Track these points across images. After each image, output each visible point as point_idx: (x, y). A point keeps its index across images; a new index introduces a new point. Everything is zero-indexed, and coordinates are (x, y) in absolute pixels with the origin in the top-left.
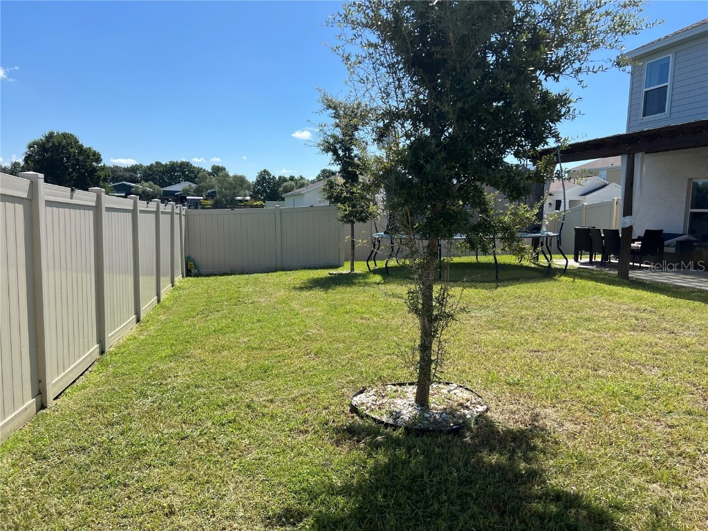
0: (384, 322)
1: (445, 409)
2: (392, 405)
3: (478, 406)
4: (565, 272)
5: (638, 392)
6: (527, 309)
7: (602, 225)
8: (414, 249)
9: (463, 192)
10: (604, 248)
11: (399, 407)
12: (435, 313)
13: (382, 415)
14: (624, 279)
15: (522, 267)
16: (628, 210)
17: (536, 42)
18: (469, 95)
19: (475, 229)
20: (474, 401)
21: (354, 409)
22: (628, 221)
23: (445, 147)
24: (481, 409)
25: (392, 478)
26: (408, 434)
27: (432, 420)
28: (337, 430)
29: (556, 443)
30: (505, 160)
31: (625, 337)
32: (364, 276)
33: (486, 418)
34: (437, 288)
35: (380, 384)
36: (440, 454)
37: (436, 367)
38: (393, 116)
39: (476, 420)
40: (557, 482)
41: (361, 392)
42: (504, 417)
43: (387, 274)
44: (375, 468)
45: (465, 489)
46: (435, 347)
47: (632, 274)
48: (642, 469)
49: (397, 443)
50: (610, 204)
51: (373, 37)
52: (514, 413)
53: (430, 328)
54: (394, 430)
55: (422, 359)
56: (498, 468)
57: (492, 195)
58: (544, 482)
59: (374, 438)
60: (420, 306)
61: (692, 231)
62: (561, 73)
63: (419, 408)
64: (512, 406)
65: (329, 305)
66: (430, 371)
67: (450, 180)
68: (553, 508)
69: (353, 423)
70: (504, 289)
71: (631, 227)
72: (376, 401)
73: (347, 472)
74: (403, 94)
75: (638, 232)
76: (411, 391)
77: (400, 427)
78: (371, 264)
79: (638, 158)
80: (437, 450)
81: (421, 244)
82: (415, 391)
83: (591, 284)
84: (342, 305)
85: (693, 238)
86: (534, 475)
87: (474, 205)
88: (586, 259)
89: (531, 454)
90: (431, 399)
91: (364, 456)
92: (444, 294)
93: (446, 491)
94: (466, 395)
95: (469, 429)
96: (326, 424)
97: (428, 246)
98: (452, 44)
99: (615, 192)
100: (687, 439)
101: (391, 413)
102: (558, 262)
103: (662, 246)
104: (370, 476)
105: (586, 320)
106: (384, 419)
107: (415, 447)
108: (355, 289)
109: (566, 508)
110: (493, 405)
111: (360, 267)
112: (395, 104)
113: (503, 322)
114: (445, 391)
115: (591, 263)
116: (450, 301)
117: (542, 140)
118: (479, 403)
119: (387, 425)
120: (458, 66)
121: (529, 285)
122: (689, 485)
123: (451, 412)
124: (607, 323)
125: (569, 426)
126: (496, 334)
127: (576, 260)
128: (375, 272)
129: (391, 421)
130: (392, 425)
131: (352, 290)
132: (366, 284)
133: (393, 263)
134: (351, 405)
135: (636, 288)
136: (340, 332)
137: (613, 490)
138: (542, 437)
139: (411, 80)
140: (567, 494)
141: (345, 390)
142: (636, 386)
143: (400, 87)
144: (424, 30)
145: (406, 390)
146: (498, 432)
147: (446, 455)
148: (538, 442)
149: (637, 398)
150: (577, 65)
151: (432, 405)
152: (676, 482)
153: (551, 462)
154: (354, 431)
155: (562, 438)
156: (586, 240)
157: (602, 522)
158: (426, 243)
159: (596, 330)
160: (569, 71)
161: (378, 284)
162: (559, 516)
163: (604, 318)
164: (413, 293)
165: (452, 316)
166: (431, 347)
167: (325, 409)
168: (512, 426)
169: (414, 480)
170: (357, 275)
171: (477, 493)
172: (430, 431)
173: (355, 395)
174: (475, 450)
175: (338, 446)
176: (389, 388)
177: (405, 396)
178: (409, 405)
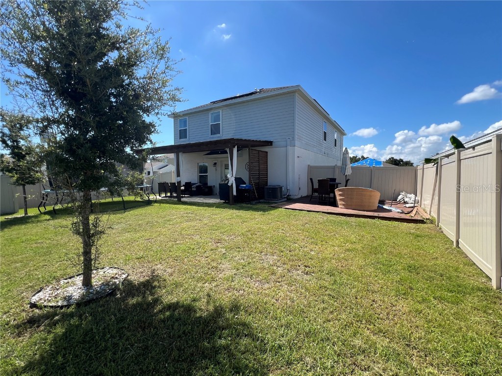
0: (55, 242)
1: (102, 283)
2: (65, 293)
3: (123, 275)
4: (156, 201)
5: (192, 247)
6: (141, 220)
7: (169, 181)
8: (74, 198)
9: (103, 166)
10: (170, 189)
11: (70, 292)
12: (92, 232)
13: (57, 302)
14: (180, 202)
15: (136, 202)
16: (178, 175)
17: (137, 96)
18: (102, 115)
19: (113, 184)
20: (120, 273)
21: (33, 306)
22: (179, 179)
23: (90, 140)
24: (124, 276)
25: (69, 341)
26: (79, 307)
27: (95, 292)
28: (17, 326)
29: (165, 280)
30: (126, 150)
31: (185, 225)
32: (36, 217)
33: (128, 281)
34: (92, 218)
35: (54, 281)
36: (102, 311)
37: (95, 261)
38: (50, 122)
39: (123, 283)
40: (169, 299)
41: (39, 292)
42: (137, 277)
43: (54, 214)
44: (55, 340)
45: (121, 325)
46: (93, 251)
47: (183, 200)
48: (200, 279)
49: (72, 315)
50: (171, 172)
51: (30, 72)
52: (142, 273)
53: (90, 241)
54: (68, 308)
55: (85, 260)
56: (139, 304)
57: (121, 168)
58: (162, 302)
59: (52, 319)
60: (81, 230)
61: (200, 182)
62: (150, 113)
63: (86, 288)
64: (141, 270)
65: (7, 240)
66: (91, 265)
67: (95, 159)
69: (33, 315)
70: (129, 212)
71: (180, 181)
72: (52, 294)
73: (30, 353)
74: (57, 109)
75: (183, 183)
76: (79, 280)
77: (72, 305)
78: (42, 209)
79: (180, 154)
80: (100, 309)
81: (79, 195)
82: (82, 278)
83: (168, 205)
84: (18, 238)
85: (201, 184)
86: (156, 301)
87: (111, 172)
88: (163, 195)
89: (153, 291)
90: (93, 280)
91: (43, 335)
92: (97, 221)
93: (109, 332)
94: (115, 271)
95: (119, 289)
96: (7, 325)
97: (84, 196)
98: (89, 86)
99: (172, 168)
100: (213, 260)
101: (65, 298)
102: (152, 197)
103: (191, 188)
104: (51, 347)
105: (169, 221)
106: (60, 304)
107: (85, 313)
108: (29, 225)
110: (130, 272)
111: (32, 212)
112: (51, 114)
113: (130, 229)
114: (102, 273)
115: (166, 197)
116: (101, 224)
117: (144, 143)
118: (123, 274)
119: (62, 307)
120: (94, 99)
121: (140, 209)
122: (217, 279)
123: (107, 284)
124: (177, 221)
125: (169, 270)
126: (128, 235)
127: (160, 196)
128: (45, 213)
129: (65, 303)
130: (66, 306)
131: (26, 227)
132: (38, 221)
133: (58, 207)
134: (31, 303)
135: (185, 205)
136: (18, 256)
137: (192, 293)
138: (158, 280)
139: (62, 102)
140: (174, 303)
141: (25, 294)
142: (192, 245)
143: (54, 105)
144: (69, 76)
145: (75, 280)
146: (136, 285)
147: (106, 310)
148: (156, 283)
149: (193, 249)
150: (156, 111)
151: (94, 283)
153: (164, 291)
154: (35, 321)
155: (167, 277)
156: (163, 187)
158: (82, 194)
159: (173, 225)
160: (153, 113)
161: (49, 220)
163: (175, 219)
164: (75, 223)
165: (103, 232)
166: (91, 252)
167: (5, 313)
168: (142, 280)
169: (86, 334)
170: (30, 217)
171: (128, 324)
172: (94, 300)
173: (34, 295)
174: (123, 299)
175: (20, 337)
176: (62, 282)
177: (74, 284)
178: (78, 288)
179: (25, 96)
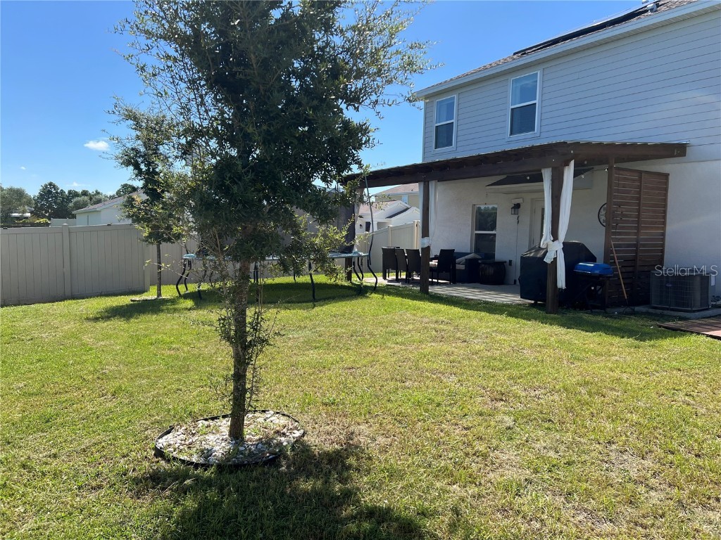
0: (196, 351)
1: (260, 439)
2: (203, 443)
3: (295, 431)
4: (375, 289)
5: (438, 399)
6: (342, 327)
7: (405, 246)
8: (224, 273)
9: (274, 213)
10: (407, 266)
11: (211, 443)
12: (249, 339)
13: (191, 455)
14: (425, 295)
15: (336, 286)
16: (425, 233)
17: (335, 73)
18: (273, 118)
19: (288, 251)
20: (290, 427)
21: (159, 453)
22: (426, 242)
23: (253, 169)
24: (297, 434)
25: (202, 524)
26: (220, 472)
27: (247, 452)
28: (136, 481)
29: (370, 458)
30: (313, 183)
31: (428, 348)
32: (173, 301)
33: (303, 444)
34: (250, 312)
35: (190, 420)
36: (255, 488)
37: (251, 395)
38: (197, 133)
39: (293, 446)
40: (371, 498)
41: (168, 432)
42: (320, 442)
43: (200, 299)
44: (183, 517)
45: (282, 522)
46: (249, 375)
47: (431, 289)
48: (445, 473)
49: (209, 483)
50: (410, 227)
51: (171, 49)
52: (329, 433)
53: (244, 355)
54: (206, 470)
55: (236, 389)
56: (317, 494)
57: (303, 218)
58: (358, 501)
59: (181, 483)
60: (232, 333)
61: (477, 250)
62: (360, 103)
63: (234, 442)
64: (327, 427)
65: (131, 337)
66: (244, 400)
67: (260, 201)
68: (366, 525)
69: (157, 468)
70: (321, 308)
71: (429, 247)
72: (185, 440)
73: (149, 526)
74: (206, 111)
75: (435, 252)
76: (225, 425)
77: (212, 465)
78: (182, 288)
79: (432, 185)
80: (252, 485)
81: (232, 267)
82: (229, 423)
83: (398, 299)
84: (146, 336)
85: (478, 257)
86: (348, 495)
87: (285, 227)
88: (392, 276)
89: (345, 474)
90: (246, 430)
91: (168, 504)
92: (258, 319)
93: (261, 529)
94: (283, 421)
95: (286, 457)
96: (125, 475)
97: (240, 269)
98: (254, 65)
99: (415, 215)
100: (480, 438)
101: (202, 451)
102: (369, 280)
103: (455, 264)
104: (177, 527)
105: (394, 334)
106: (194, 459)
107: (228, 485)
108: (162, 316)
109: (379, 523)
110: (309, 428)
111: (168, 292)
112: (198, 121)
113: (319, 342)
114: (261, 420)
115: (397, 280)
116: (264, 325)
117: (346, 167)
118: (296, 428)
119: (196, 466)
120: (261, 88)
121: (343, 303)
122: (483, 481)
123: (267, 442)
124: (412, 336)
125: (381, 440)
126: (313, 355)
127: (385, 278)
128: (186, 296)
129: (202, 461)
130: (202, 465)
131: (158, 318)
132: (175, 310)
133: (205, 287)
134: (155, 449)
135: (435, 302)
136: (144, 367)
137: (420, 497)
138: (357, 455)
139: (215, 98)
140: (380, 509)
141: (149, 432)
142: (437, 394)
143: (202, 104)
144: (226, 48)
145: (219, 423)
146: (315, 455)
147: (261, 489)
148: (352, 461)
149: (439, 405)
150: (374, 97)
151: (248, 437)
152: (472, 480)
153: (365, 479)
154: (159, 478)
155: (375, 453)
156: (392, 259)
157: (411, 531)
158: (238, 266)
159: (402, 344)
160: (367, 102)
161: (190, 309)
162: (374, 532)
163: (410, 331)
164: (224, 319)
165: (266, 340)
166: (245, 376)
167: (124, 457)
168: (328, 448)
169: (227, 522)
170: (165, 301)
171: (294, 524)
172: (245, 465)
173: (161, 437)
174: (292, 477)
175: (138, 498)
176: (200, 423)
177: (218, 431)
178: (223, 440)
179: (164, 94)
